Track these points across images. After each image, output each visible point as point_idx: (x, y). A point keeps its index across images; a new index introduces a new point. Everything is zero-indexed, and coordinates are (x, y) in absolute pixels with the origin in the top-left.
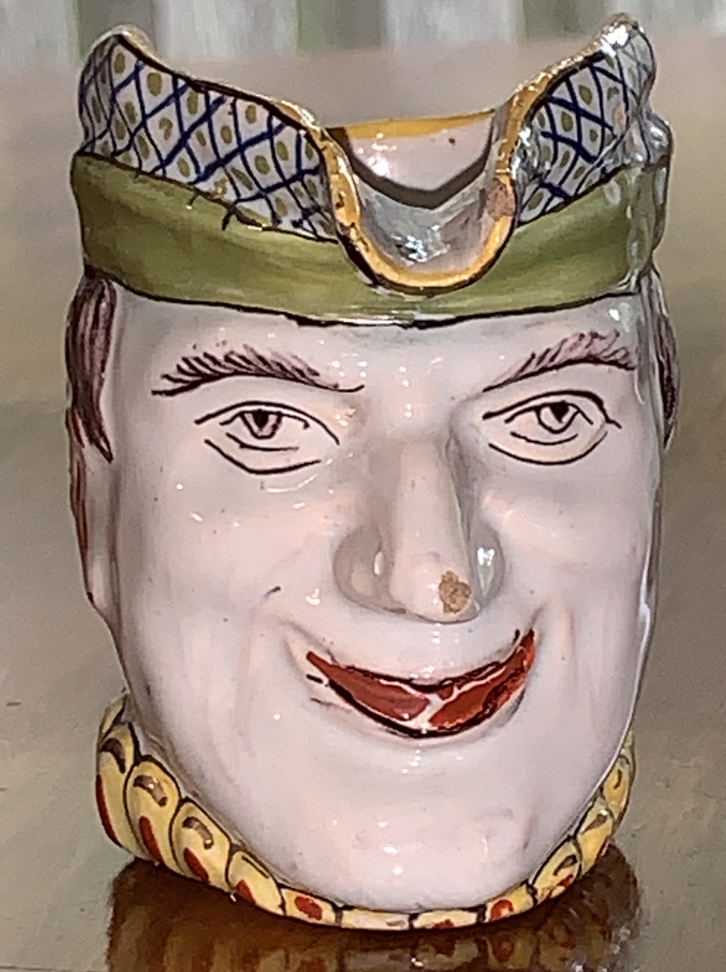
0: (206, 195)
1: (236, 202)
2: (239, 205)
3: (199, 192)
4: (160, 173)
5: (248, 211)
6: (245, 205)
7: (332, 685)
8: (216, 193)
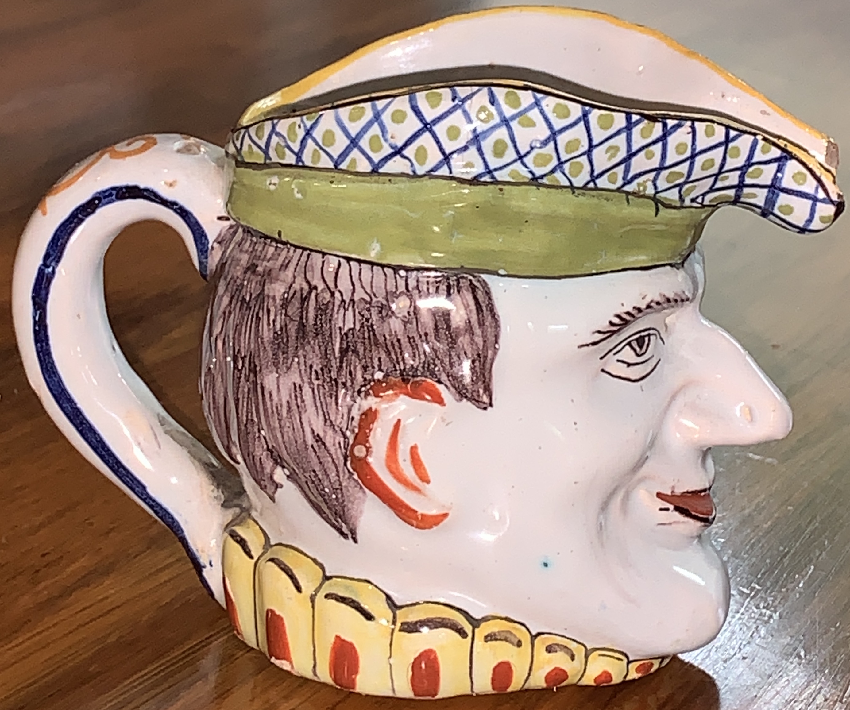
0: (634, 194)
1: (655, 195)
2: (658, 195)
3: (628, 193)
4: (591, 185)
5: (666, 198)
6: (663, 195)
7: (677, 509)
8: (639, 191)
